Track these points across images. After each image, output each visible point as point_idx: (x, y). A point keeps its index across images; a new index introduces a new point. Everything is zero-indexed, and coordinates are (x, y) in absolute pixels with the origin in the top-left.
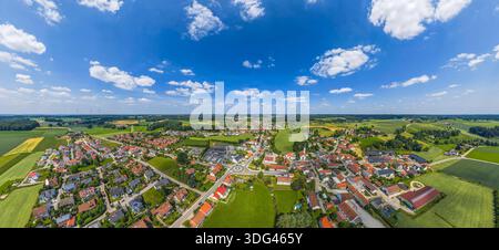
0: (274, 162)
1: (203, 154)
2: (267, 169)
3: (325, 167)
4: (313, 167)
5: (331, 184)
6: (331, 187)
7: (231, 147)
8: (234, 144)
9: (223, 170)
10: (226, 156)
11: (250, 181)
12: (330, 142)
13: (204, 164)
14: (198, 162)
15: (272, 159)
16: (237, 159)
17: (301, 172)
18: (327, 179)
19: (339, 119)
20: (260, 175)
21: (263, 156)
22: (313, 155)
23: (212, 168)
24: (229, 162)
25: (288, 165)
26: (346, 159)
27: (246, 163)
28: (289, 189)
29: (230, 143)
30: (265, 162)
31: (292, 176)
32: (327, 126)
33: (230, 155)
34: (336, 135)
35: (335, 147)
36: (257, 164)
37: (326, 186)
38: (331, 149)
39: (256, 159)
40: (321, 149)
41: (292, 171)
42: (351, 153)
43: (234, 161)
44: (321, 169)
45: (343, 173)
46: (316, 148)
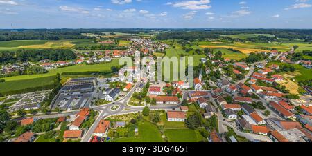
0: (161, 93)
1: (49, 101)
2: (154, 102)
3: (229, 100)
4: (212, 99)
5: (242, 125)
6: (241, 129)
7: (101, 79)
8: (105, 74)
9: (93, 114)
10: (94, 94)
11: (133, 122)
12: (238, 69)
13: (54, 115)
14: (41, 116)
15: (158, 89)
16: (112, 94)
17: (197, 105)
18: (234, 116)
19: (262, 36)
20: (146, 112)
21: (147, 86)
22: (213, 84)
23: (73, 118)
24: (99, 101)
25: (179, 96)
26: (265, 93)
27: (125, 98)
28: (184, 127)
29: (98, 74)
30: (150, 94)
31: (185, 110)
32: (236, 46)
33: (101, 91)
34: (251, 59)
35: (247, 76)
36: (140, 97)
37: (233, 125)
38: (239, 77)
39: (139, 90)
40: (224, 77)
41: (184, 103)
42: (275, 86)
43: (108, 98)
44: (224, 103)
45: (259, 112)
46: (216, 76)
